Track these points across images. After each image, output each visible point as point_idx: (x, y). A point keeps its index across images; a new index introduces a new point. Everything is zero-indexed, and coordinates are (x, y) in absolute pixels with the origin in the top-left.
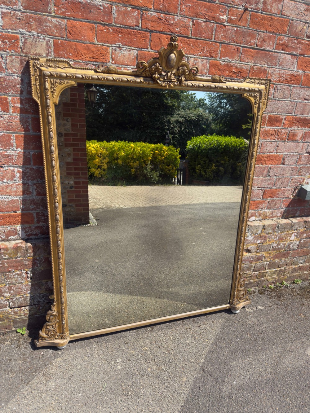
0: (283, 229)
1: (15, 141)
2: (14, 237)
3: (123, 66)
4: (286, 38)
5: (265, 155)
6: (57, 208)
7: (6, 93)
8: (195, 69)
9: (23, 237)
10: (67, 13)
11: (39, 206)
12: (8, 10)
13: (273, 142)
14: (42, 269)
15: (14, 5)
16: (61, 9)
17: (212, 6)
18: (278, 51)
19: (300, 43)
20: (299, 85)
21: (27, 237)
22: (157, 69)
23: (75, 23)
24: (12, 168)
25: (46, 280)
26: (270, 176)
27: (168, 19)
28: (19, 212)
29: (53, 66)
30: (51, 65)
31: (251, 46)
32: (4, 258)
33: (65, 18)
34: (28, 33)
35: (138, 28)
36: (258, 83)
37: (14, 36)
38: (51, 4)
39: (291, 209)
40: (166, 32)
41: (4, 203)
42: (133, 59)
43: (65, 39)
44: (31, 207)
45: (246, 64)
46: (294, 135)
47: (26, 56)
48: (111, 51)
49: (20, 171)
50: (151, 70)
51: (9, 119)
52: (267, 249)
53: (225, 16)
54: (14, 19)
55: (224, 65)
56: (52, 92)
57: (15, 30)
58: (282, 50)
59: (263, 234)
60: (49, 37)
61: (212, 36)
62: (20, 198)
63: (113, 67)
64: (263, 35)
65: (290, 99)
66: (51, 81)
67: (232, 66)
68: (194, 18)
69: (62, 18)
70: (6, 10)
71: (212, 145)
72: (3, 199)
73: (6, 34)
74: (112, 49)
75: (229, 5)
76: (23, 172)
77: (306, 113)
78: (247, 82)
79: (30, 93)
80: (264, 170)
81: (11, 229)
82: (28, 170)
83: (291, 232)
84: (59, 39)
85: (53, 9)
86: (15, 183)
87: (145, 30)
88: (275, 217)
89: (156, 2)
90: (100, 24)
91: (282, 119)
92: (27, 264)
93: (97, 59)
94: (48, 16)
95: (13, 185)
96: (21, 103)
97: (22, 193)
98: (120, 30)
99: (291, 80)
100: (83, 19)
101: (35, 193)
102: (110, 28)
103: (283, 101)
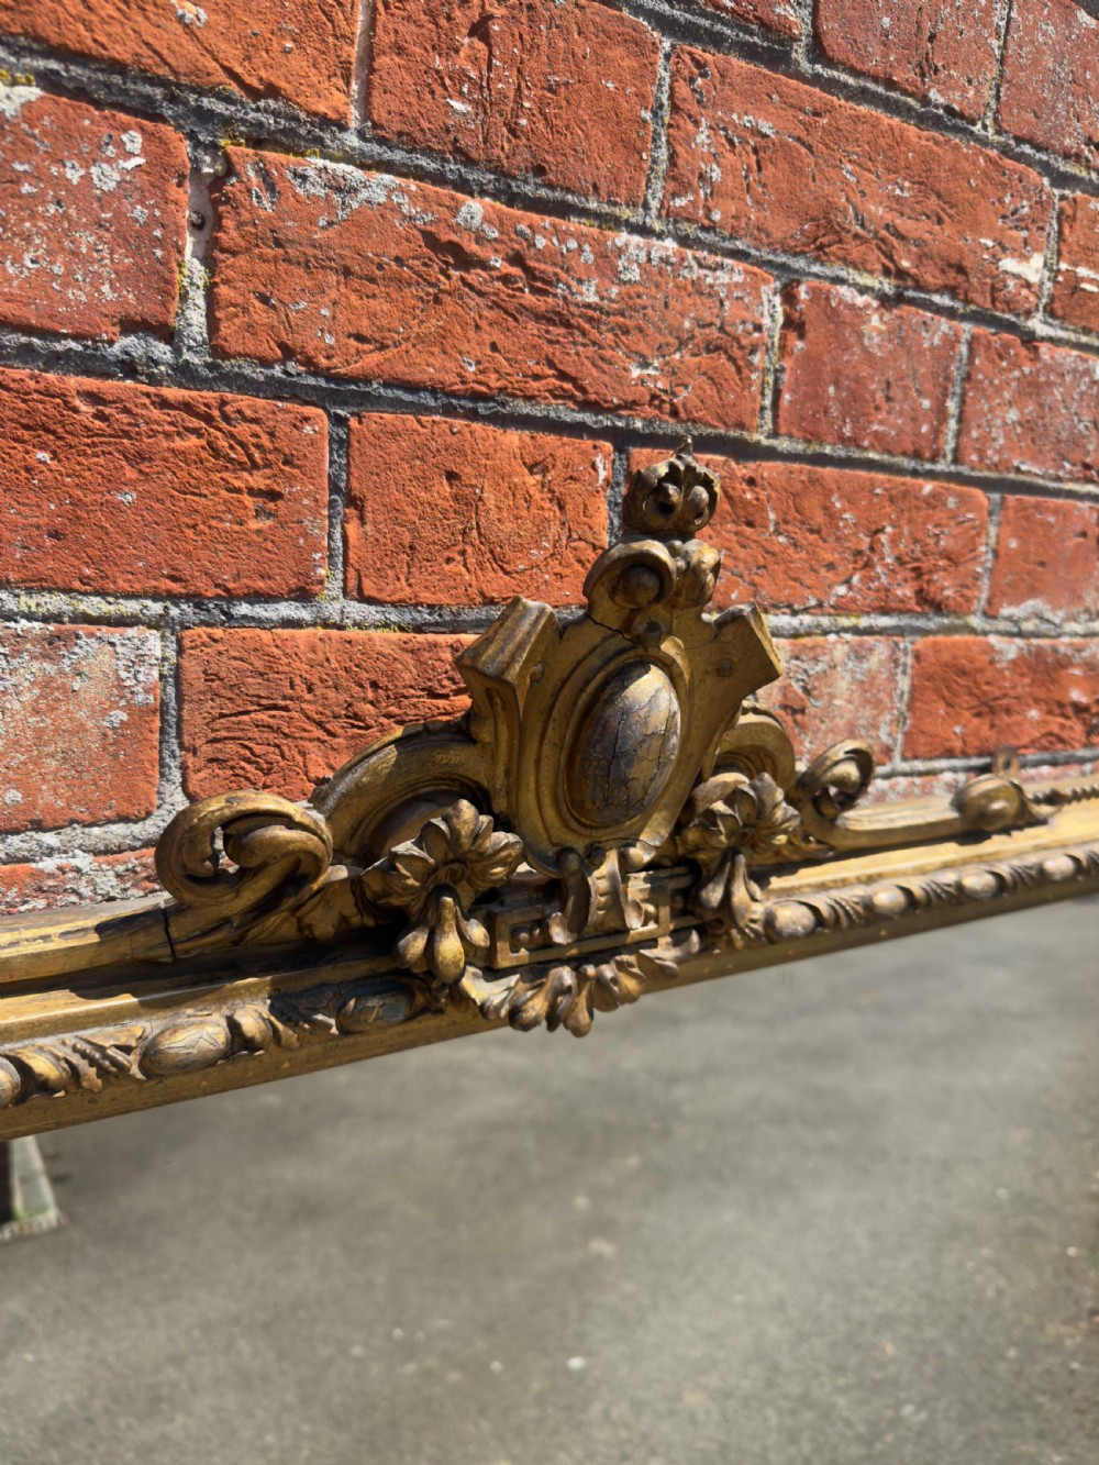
8: (849, 769)
17: (950, 157)
22: (457, 866)
27: (541, 255)
35: (162, 350)
40: (529, 398)
42: (116, 740)
50: (374, 882)
53: (1037, 260)
55: (1014, 662)
61: (937, 432)
67: (1063, 663)
68: (800, 264)
75: (1062, 166)
87: (258, 374)
89: (400, 50)
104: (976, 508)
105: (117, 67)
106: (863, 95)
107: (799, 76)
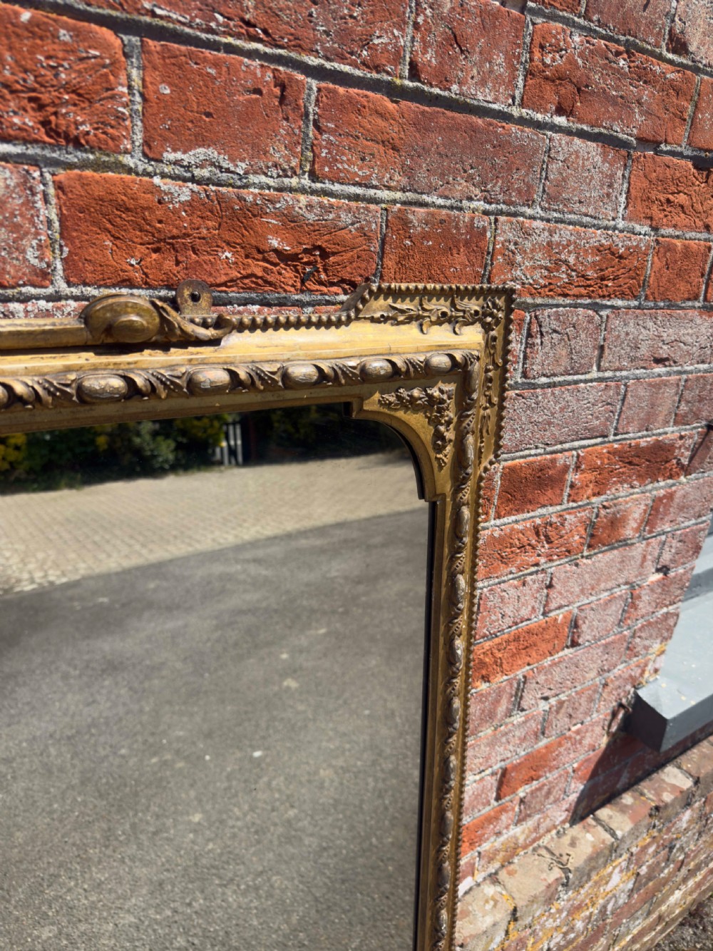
0: (584, 878)
4: (577, 38)
5: (497, 640)
13: (532, 574)
18: (539, 117)
19: (643, 76)
20: (636, 297)
26: (523, 710)
31: (377, 69)
36: (443, 319)
39: (601, 777)
45: (357, 198)
46: (615, 522)
55: (190, 206)
58: (560, 111)
59: (514, 937)
65: (599, 369)
67: (255, 211)
77: (661, 418)
78: (373, 320)
80: (497, 702)
83: (610, 870)
88: (547, 832)
91: (566, 469)
99: (603, 279)
103: (569, 383)
104: (103, 45)
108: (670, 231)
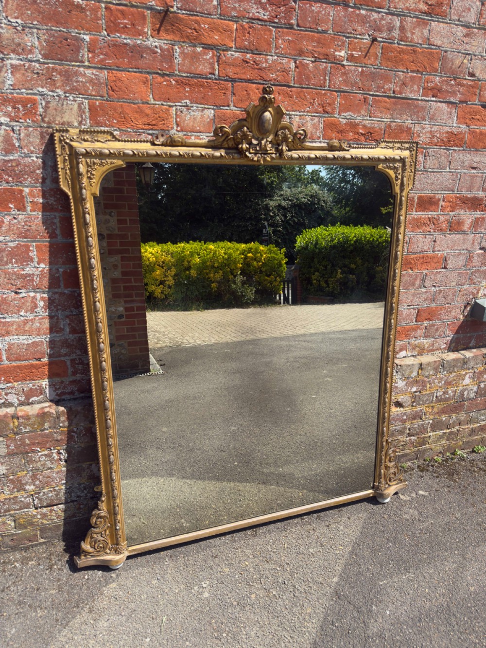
0: (452, 369)
1: (35, 253)
2: (39, 398)
3: (193, 134)
4: (438, 78)
5: (415, 255)
6: (101, 352)
7: (21, 182)
8: (302, 132)
9: (52, 398)
10: (107, 61)
11: (74, 350)
12: (20, 62)
13: (428, 235)
14: (83, 445)
15: (28, 54)
16: (99, 56)
17: (323, 38)
18: (427, 99)
19: (460, 85)
20: (462, 147)
21: (57, 398)
22: (245, 136)
23: (119, 74)
24: (32, 294)
25: (88, 463)
26: (425, 287)
27: (258, 61)
28: (45, 360)
29: (90, 139)
30: (85, 138)
31: (385, 93)
32: (24, 431)
33: (105, 69)
34: (51, 93)
35: (213, 76)
36: (399, 148)
37: (30, 98)
38: (83, 50)
39: (461, 336)
40: (257, 80)
41: (21, 347)
42: (208, 123)
43: (105, 98)
44: (62, 351)
45: (379, 121)
46: (460, 223)
47: (48, 127)
48: (174, 113)
49: (45, 298)
50: (236, 138)
51: (27, 221)
52: (427, 400)
53: (343, 52)
54: (29, 74)
55: (345, 124)
56: (89, 178)
57: (32, 90)
58: (433, 96)
59: (421, 378)
60: (82, 98)
61: (324, 83)
62: (46, 338)
63: (178, 135)
64: (402, 77)
65: (449, 168)
66: (86, 161)
67: (357, 125)
68: (297, 58)
69: (101, 69)
70: (18, 62)
71: (336, 241)
72: (19, 342)
73: (19, 96)
74: (176, 109)
75: (348, 35)
76: (49, 299)
77: (476, 188)
78: (381, 148)
79: (56, 180)
80: (415, 279)
81: (34, 386)
82: (57, 296)
83: (464, 373)
84: (96, 100)
85: (86, 56)
86: (37, 316)
87: (223, 78)
88: (437, 349)
89: (239, 37)
90: (157, 73)
91: (439, 200)
92: (59, 438)
93: (154, 125)
94: (79, 66)
95: (35, 319)
96: (44, 197)
97: (48, 331)
98: (187, 81)
99: (449, 141)
100: (131, 68)
101: (67, 329)
102: (172, 80)
103: (439, 172)
104: (334, 95)
105: (209, 45)
106: (306, 31)
107: (295, 30)
108: (475, 127)
